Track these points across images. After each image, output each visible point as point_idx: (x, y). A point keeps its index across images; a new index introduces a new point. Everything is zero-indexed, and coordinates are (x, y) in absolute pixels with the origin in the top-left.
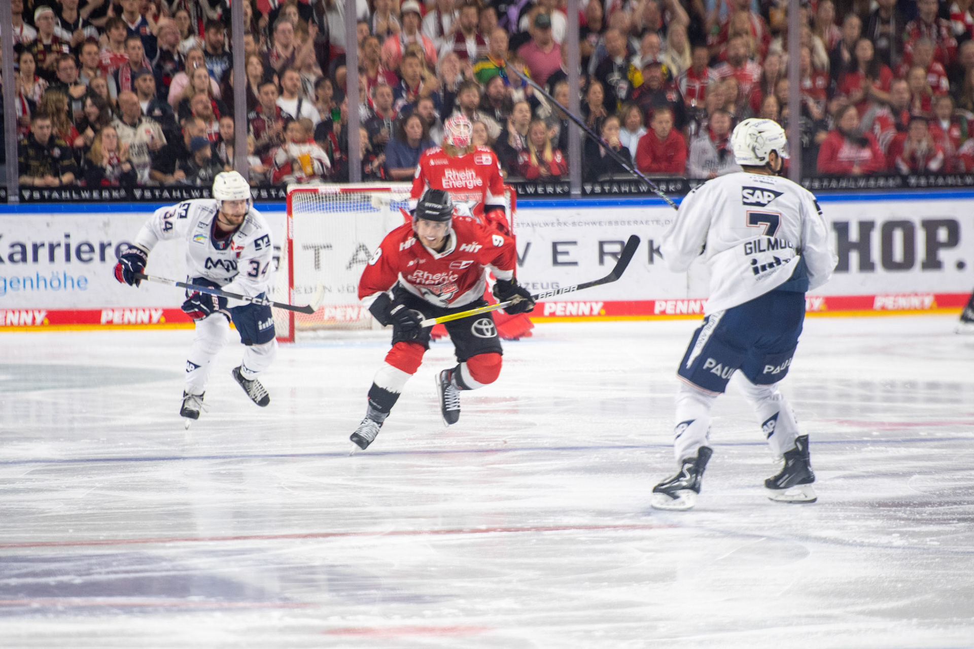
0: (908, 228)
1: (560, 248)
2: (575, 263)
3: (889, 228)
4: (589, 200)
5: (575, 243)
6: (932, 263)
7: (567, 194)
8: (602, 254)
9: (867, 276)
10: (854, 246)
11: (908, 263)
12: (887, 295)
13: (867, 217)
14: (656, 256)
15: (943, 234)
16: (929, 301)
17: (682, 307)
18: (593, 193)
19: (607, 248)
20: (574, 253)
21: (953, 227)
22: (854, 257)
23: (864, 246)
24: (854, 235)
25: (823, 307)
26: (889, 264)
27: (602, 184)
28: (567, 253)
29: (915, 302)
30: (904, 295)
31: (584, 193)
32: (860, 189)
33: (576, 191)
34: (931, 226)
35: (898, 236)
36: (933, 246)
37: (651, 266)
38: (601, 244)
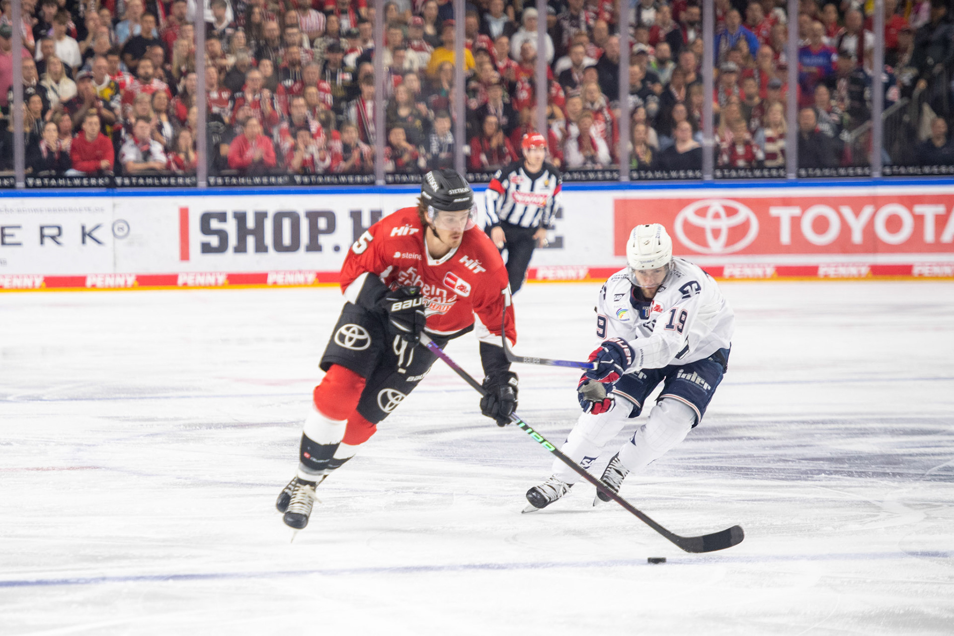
0: (294, 218)
1: (7, 231)
2: (19, 244)
3: (279, 217)
4: (31, 191)
5: (19, 227)
6: (314, 246)
7: (12, 186)
8: (42, 236)
9: (261, 256)
10: (251, 232)
11: (294, 246)
12: (277, 272)
13: (261, 208)
14: (88, 239)
15: (322, 223)
16: (311, 277)
17: (110, 281)
18: (35, 186)
19: (47, 232)
20: (18, 236)
21: (331, 217)
22: (251, 241)
23: (258, 232)
24: (251, 223)
25: (227, 282)
26: (279, 246)
27: (42, 178)
28: (12, 235)
29: (300, 278)
30: (291, 272)
31: (27, 186)
32: (254, 185)
33: (20, 184)
34: (313, 216)
35: (286, 223)
36: (315, 232)
37: (84, 247)
38: (42, 228)
